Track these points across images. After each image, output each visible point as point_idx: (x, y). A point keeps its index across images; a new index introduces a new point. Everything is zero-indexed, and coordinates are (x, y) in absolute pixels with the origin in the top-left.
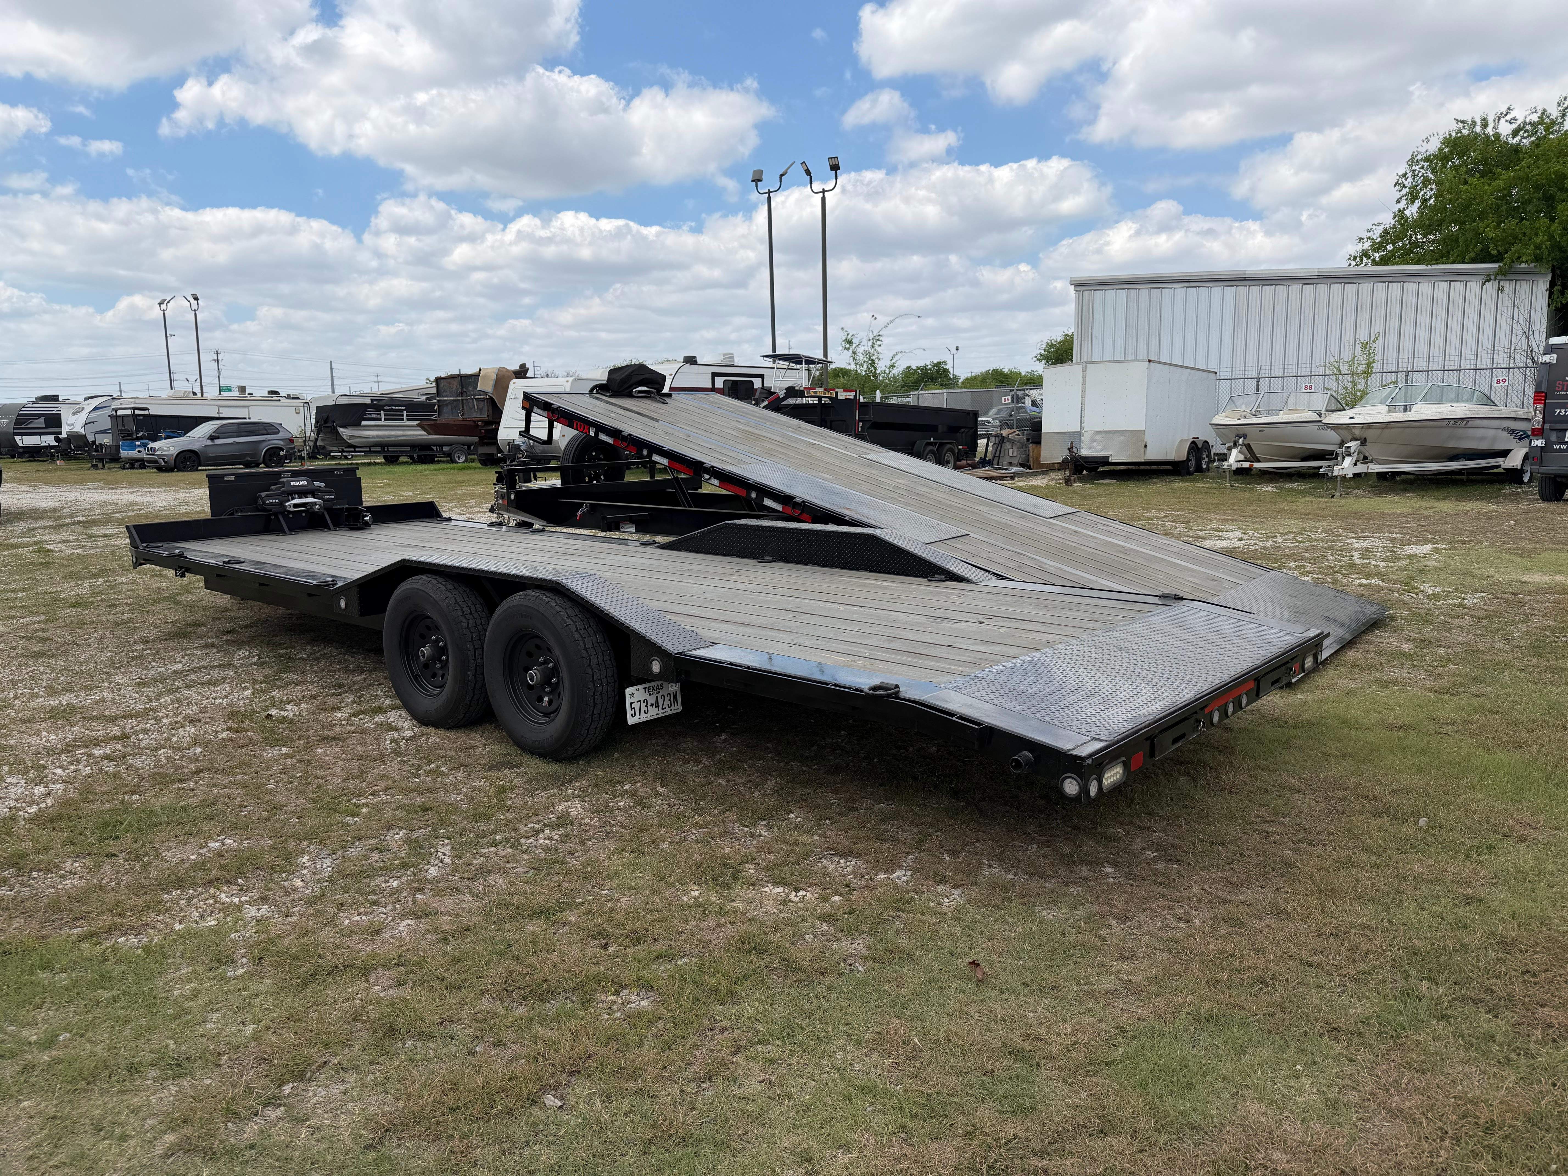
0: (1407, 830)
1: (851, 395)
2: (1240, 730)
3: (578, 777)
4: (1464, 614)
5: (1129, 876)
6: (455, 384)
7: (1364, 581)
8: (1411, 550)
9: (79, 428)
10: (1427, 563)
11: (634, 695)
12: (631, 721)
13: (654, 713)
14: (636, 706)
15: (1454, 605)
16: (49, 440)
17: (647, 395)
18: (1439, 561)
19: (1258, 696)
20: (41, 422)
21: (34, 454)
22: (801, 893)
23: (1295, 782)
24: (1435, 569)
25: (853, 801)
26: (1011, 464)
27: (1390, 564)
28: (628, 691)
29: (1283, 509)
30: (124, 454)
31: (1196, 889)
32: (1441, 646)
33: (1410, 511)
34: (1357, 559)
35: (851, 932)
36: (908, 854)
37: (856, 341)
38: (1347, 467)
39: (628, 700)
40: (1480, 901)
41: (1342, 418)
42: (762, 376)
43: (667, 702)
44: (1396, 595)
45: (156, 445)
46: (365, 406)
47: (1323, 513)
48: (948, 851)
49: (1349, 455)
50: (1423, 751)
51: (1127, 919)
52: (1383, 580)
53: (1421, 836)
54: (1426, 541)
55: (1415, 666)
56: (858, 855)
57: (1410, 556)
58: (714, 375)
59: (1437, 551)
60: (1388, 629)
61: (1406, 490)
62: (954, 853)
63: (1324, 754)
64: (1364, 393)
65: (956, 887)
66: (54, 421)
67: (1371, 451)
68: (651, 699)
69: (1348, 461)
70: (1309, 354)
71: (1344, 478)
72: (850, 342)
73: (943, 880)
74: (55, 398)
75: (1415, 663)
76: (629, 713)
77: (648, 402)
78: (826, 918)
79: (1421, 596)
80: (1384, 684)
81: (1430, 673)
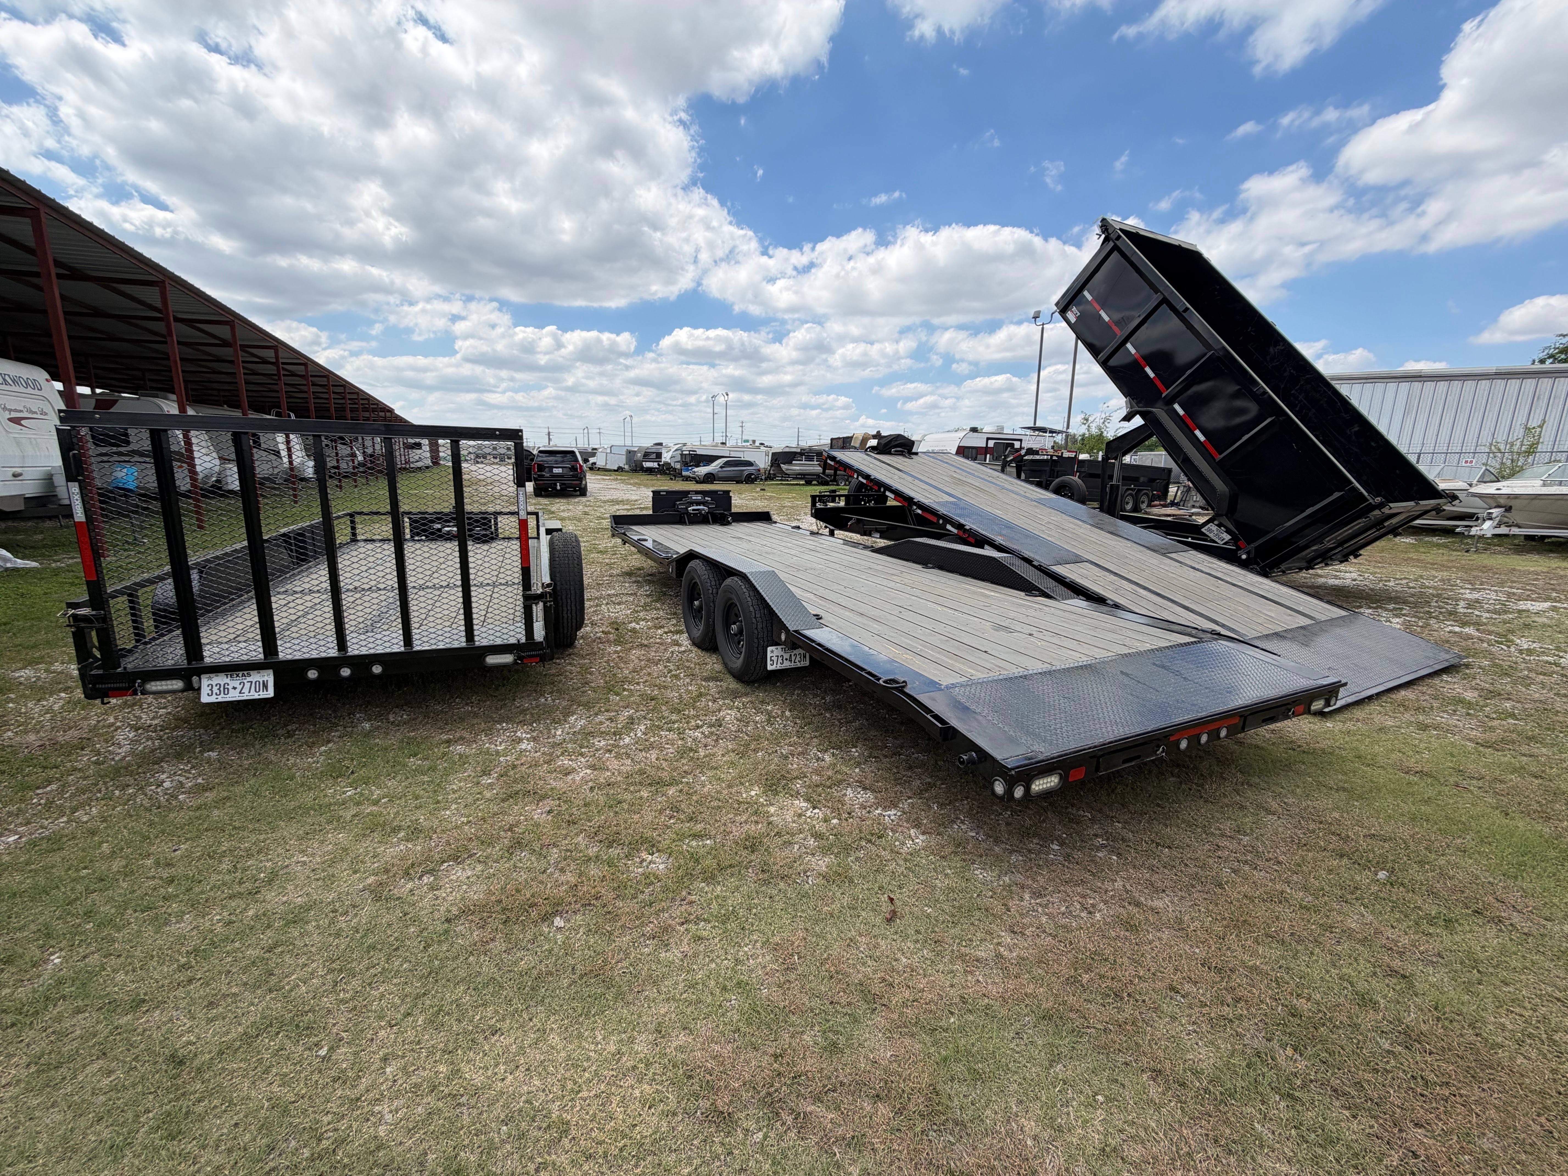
0: (1363, 878)
1: (1073, 455)
2: (1250, 746)
3: (746, 695)
4: (1554, 672)
5: (1067, 857)
6: (841, 441)
7: (1457, 629)
8: (1523, 605)
9: (668, 460)
10: (1537, 619)
11: (773, 652)
12: (770, 668)
13: (787, 665)
14: (775, 659)
15: (1547, 662)
16: (655, 465)
17: (901, 454)
18: (1553, 618)
19: (1243, 730)
20: (654, 456)
21: (650, 471)
22: (817, 811)
23: (1274, 805)
24: (1544, 625)
25: (902, 748)
26: (1193, 507)
27: (1494, 616)
28: (769, 649)
29: (1412, 559)
30: (684, 473)
31: (1119, 884)
32: (1509, 699)
33: (1545, 570)
34: (1461, 608)
35: (825, 851)
36: (910, 798)
37: (1091, 419)
38: (1487, 528)
39: (769, 655)
40: (1404, 977)
41: (1490, 489)
42: (1021, 440)
43: (798, 658)
44: (1485, 645)
45: (696, 469)
46: (796, 453)
47: (1450, 564)
48: (938, 802)
49: (1491, 519)
50: (1428, 801)
51: (1040, 896)
52: (1478, 630)
53: (1374, 888)
54: (1548, 599)
55: (1468, 714)
56: (873, 791)
57: (1520, 612)
58: (988, 439)
59: (1554, 609)
60: (1459, 676)
61: (1551, 551)
62: (941, 806)
63: (1319, 784)
64: (1522, 469)
65: (923, 833)
66: (659, 455)
67: (1514, 516)
68: (787, 656)
69: (1487, 525)
70: (1476, 435)
71: (1482, 537)
72: (1087, 420)
73: (917, 826)
74: (661, 444)
75: (1472, 712)
76: (769, 662)
77: (900, 457)
78: (818, 836)
79: (1512, 649)
80: (1424, 727)
81: (1482, 724)
